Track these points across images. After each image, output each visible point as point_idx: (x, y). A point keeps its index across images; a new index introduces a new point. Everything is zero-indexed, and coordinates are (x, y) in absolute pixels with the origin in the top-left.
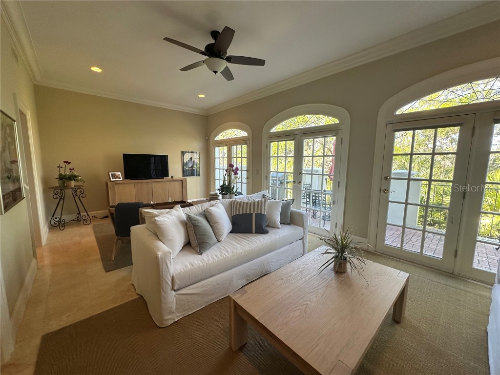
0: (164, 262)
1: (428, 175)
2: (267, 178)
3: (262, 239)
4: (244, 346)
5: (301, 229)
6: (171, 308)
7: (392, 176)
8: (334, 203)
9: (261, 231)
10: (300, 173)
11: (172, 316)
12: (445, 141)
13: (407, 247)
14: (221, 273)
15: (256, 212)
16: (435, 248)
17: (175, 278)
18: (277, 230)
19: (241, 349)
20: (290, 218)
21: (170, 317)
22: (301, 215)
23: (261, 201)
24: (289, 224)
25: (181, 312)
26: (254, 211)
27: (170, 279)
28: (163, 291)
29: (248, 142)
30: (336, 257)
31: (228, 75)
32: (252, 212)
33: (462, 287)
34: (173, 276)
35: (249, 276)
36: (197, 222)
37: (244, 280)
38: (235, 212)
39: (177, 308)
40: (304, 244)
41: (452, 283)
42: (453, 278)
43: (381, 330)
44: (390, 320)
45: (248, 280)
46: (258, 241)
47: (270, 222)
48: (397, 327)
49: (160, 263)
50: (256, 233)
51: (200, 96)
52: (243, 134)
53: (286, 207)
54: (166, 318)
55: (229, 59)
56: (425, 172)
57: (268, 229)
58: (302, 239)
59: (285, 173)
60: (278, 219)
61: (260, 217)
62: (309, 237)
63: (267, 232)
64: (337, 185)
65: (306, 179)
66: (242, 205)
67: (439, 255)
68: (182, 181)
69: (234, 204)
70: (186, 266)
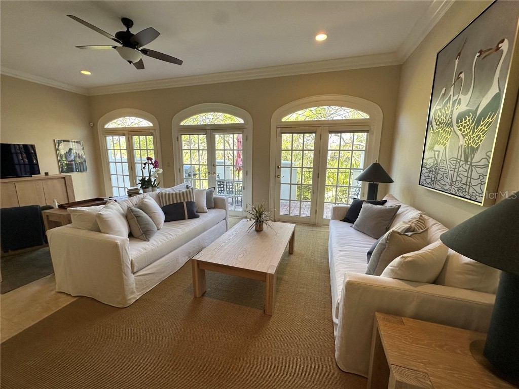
0: (124, 249)
1: (301, 164)
2: (180, 170)
3: (196, 222)
4: (205, 293)
5: (224, 211)
6: (132, 288)
7: (282, 166)
8: (244, 189)
9: (193, 215)
10: (214, 165)
11: (134, 296)
12: (309, 138)
13: (292, 214)
14: (170, 253)
15: (186, 201)
16: (306, 212)
17: (134, 261)
18: (206, 214)
19: (203, 295)
20: (214, 204)
21: (132, 296)
22: (223, 200)
23: (186, 191)
24: (214, 208)
25: (140, 291)
26: (184, 200)
27: (130, 263)
28: (125, 274)
29: (154, 133)
30: (257, 221)
31: (140, 65)
32: (182, 201)
33: (319, 230)
34: (132, 260)
35: (190, 253)
36: (138, 213)
37: (187, 257)
38: (164, 203)
39: (137, 288)
40: (226, 222)
41: (315, 229)
42: (316, 226)
43: (283, 259)
44: (287, 254)
45: (189, 257)
46: (194, 224)
47: (198, 208)
48: (292, 256)
49: (121, 250)
50: (189, 218)
51: (83, 72)
52: (145, 123)
53: (209, 195)
54: (129, 298)
55: (145, 52)
56: (299, 163)
57: (199, 214)
58: (225, 219)
59: (191, 165)
60: (204, 204)
61: (190, 204)
62: (230, 220)
63: (198, 217)
64: (246, 174)
65: (219, 170)
66: (171, 196)
67: (309, 215)
68: (64, 178)
69: (162, 196)
70: (140, 251)
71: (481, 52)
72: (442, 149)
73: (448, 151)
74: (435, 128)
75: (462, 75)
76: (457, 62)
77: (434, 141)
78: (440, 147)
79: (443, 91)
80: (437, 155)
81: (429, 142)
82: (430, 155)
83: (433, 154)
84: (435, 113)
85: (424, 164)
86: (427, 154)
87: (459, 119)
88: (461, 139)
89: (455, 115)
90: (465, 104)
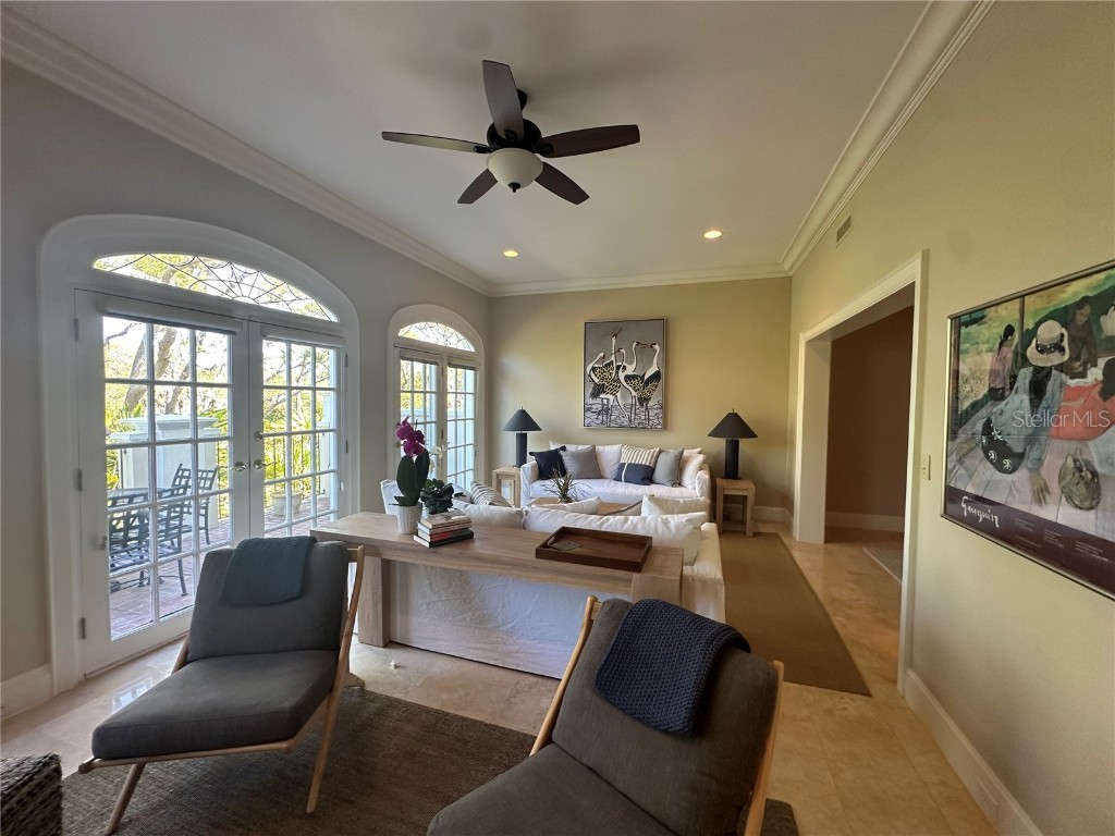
71: (638, 343)
72: (611, 397)
73: (620, 400)
74: (597, 381)
75: (623, 351)
76: (614, 339)
77: (598, 391)
78: (609, 396)
79: (602, 355)
80: (605, 401)
81: (590, 390)
82: (595, 401)
83: (599, 400)
84: (594, 369)
85: (586, 410)
86: (590, 401)
87: (628, 378)
88: (634, 393)
89: (622, 376)
90: (630, 370)
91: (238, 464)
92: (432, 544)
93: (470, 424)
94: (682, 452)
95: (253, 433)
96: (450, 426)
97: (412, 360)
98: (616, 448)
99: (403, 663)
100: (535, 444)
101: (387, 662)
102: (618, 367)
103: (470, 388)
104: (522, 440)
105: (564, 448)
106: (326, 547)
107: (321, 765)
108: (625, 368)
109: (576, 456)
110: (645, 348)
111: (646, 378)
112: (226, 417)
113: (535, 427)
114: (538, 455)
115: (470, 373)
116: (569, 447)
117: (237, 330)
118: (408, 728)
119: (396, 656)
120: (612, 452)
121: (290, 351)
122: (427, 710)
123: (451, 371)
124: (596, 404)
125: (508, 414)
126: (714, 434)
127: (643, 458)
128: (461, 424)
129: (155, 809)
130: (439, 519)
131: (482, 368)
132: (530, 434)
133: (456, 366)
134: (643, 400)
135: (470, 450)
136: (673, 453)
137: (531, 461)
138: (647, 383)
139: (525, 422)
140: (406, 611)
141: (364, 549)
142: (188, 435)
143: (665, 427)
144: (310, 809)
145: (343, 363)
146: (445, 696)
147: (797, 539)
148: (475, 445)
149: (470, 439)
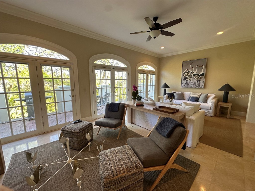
71: (198, 66)
72: (189, 80)
73: (191, 81)
74: (185, 76)
75: (193, 68)
76: (191, 65)
77: (185, 78)
78: (188, 80)
79: (187, 69)
80: (187, 81)
81: (183, 78)
82: (184, 81)
83: (185, 81)
84: (184, 73)
85: (182, 83)
86: (183, 81)
87: (194, 75)
88: (195, 79)
89: (192, 74)
90: (195, 73)
91: (112, 92)
92: (137, 106)
93: (154, 87)
94: (208, 94)
95: (114, 87)
96: (149, 87)
97: (141, 73)
98: (189, 93)
99: (133, 126)
100: (168, 91)
101: (131, 125)
102: (191, 72)
103: (154, 79)
104: (165, 90)
105: (175, 92)
106: (121, 105)
107: (119, 134)
108: (193, 72)
109: (178, 94)
110: (200, 67)
111: (199, 75)
112: (110, 85)
113: (168, 87)
114: (168, 94)
115: (154, 76)
116: (176, 92)
117: (111, 70)
118: (132, 134)
119: (133, 125)
120: (188, 94)
121: (119, 73)
122: (136, 133)
123: (149, 75)
124: (185, 82)
125: (162, 84)
126: (220, 90)
127: (196, 95)
128: (151, 86)
129: (101, 134)
130: (139, 102)
131: (157, 74)
132: (167, 89)
133: (151, 74)
134: (198, 81)
135: (154, 92)
136: (205, 94)
137: (167, 95)
138: (200, 76)
139: (166, 86)
140: (135, 118)
141: (127, 106)
142: (105, 87)
143: (205, 88)
144: (118, 139)
145: (128, 75)
146: (139, 132)
147: (247, 121)
148: (155, 91)
149: (154, 90)
